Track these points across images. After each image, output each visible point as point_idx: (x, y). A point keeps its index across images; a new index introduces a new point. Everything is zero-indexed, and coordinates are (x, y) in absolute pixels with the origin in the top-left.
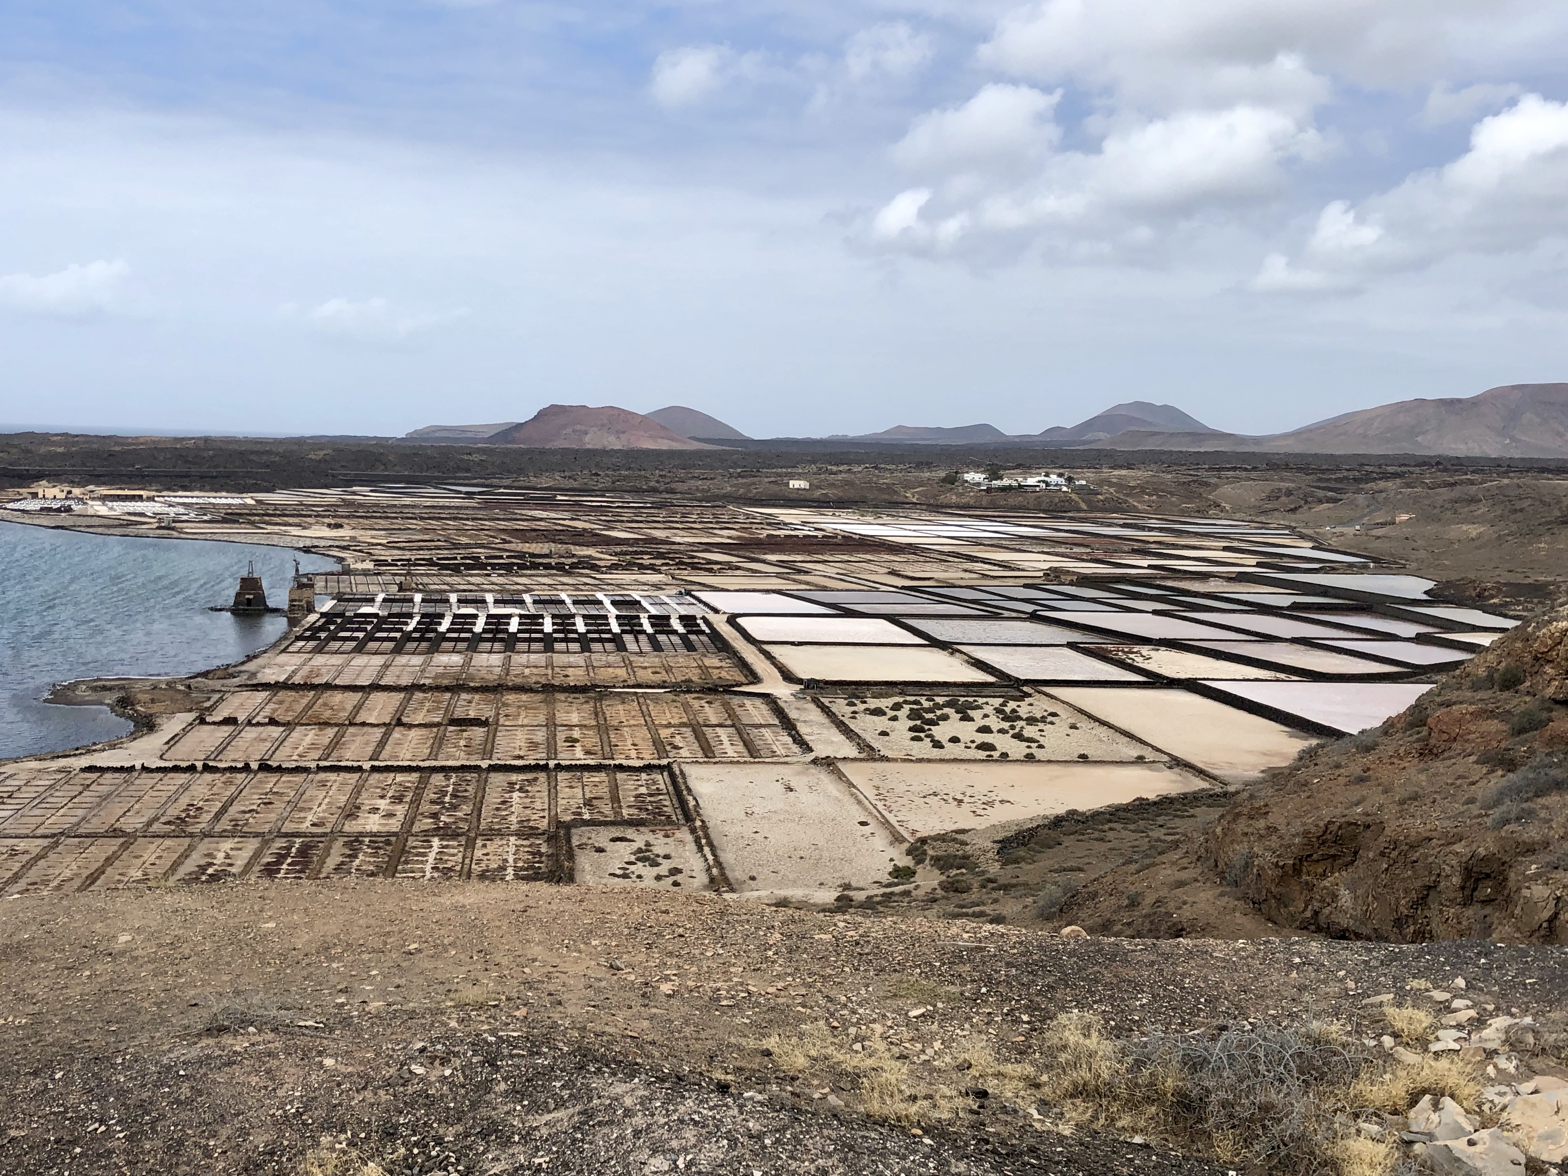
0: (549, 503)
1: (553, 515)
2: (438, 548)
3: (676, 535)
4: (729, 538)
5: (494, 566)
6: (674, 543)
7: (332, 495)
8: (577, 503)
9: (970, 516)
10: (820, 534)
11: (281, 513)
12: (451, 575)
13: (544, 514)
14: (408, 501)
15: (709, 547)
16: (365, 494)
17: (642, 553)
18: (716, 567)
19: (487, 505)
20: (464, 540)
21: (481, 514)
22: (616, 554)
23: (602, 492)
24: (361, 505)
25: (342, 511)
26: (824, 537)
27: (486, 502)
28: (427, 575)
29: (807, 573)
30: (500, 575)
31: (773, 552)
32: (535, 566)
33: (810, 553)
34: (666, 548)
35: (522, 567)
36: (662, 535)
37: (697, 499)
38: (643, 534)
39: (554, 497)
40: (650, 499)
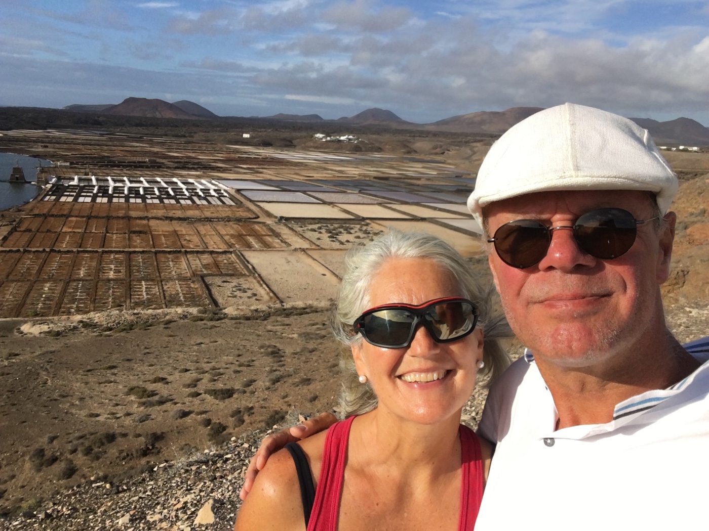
0: (140, 140)
1: (141, 145)
2: (95, 158)
3: (199, 156)
4: (222, 157)
5: (123, 166)
6: (199, 159)
7: (39, 133)
8: (151, 140)
9: (320, 152)
10: (260, 157)
11: (17, 140)
12: (105, 169)
13: (137, 144)
14: (74, 136)
15: (216, 161)
16: (55, 133)
17: (186, 162)
18: (221, 169)
19: (111, 140)
20: (106, 154)
21: (110, 143)
22: (176, 162)
23: (161, 136)
24: (53, 138)
25: (47, 140)
26: (262, 158)
27: (110, 138)
28: (94, 169)
29: (261, 173)
30: (127, 170)
31: (243, 164)
32: (142, 167)
33: (260, 165)
34: (196, 161)
35: (136, 167)
36: (193, 155)
37: (203, 141)
38: (185, 154)
39: (140, 137)
40: (183, 140)
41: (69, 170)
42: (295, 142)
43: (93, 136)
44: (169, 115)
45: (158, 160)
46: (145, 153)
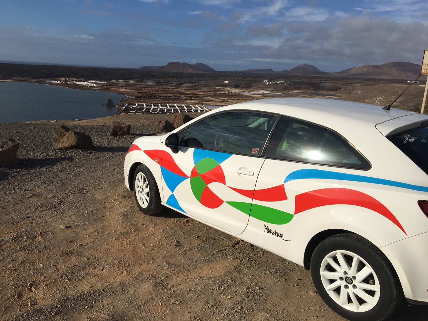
0: (172, 85)
1: (172, 87)
2: (148, 94)
3: (199, 93)
4: (211, 93)
5: (160, 98)
6: (199, 95)
7: (124, 81)
8: (178, 85)
9: (264, 90)
10: (231, 93)
11: (113, 85)
12: (151, 100)
13: (170, 87)
14: (140, 83)
15: (206, 96)
16: (131, 82)
17: (192, 96)
18: (208, 100)
19: (158, 85)
20: (154, 92)
21: (157, 87)
22: (187, 96)
23: (183, 83)
24: (131, 84)
25: (127, 85)
26: (232, 94)
27: (158, 84)
28: (146, 100)
29: (228, 102)
30: (162, 100)
31: (220, 97)
32: (169, 99)
33: (229, 97)
34: (197, 95)
35: (166, 99)
36: (196, 92)
37: (204, 85)
38: (192, 92)
39: (173, 84)
40: (194, 85)
41: (135, 100)
42: (252, 85)
43: (149, 83)
44: (190, 71)
45: (178, 95)
46: (172, 92)
